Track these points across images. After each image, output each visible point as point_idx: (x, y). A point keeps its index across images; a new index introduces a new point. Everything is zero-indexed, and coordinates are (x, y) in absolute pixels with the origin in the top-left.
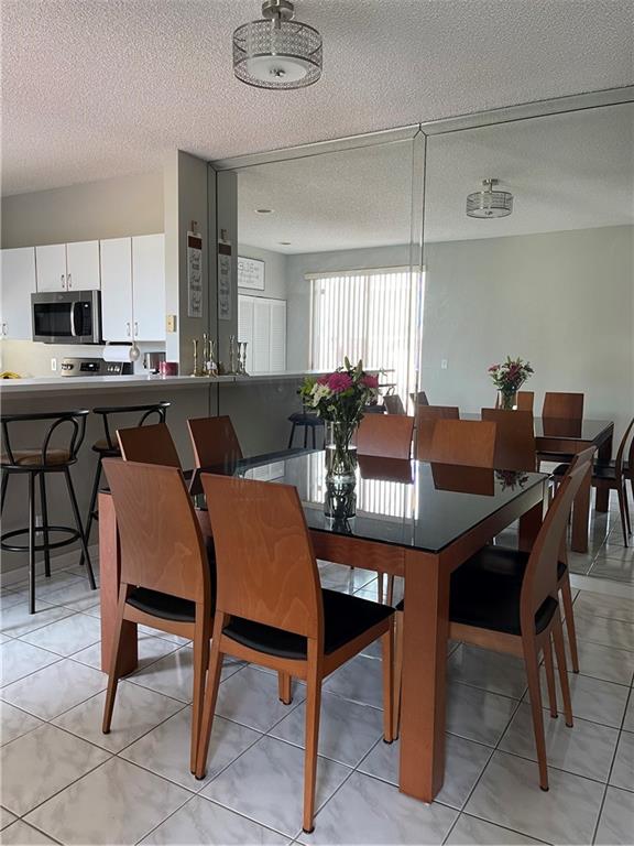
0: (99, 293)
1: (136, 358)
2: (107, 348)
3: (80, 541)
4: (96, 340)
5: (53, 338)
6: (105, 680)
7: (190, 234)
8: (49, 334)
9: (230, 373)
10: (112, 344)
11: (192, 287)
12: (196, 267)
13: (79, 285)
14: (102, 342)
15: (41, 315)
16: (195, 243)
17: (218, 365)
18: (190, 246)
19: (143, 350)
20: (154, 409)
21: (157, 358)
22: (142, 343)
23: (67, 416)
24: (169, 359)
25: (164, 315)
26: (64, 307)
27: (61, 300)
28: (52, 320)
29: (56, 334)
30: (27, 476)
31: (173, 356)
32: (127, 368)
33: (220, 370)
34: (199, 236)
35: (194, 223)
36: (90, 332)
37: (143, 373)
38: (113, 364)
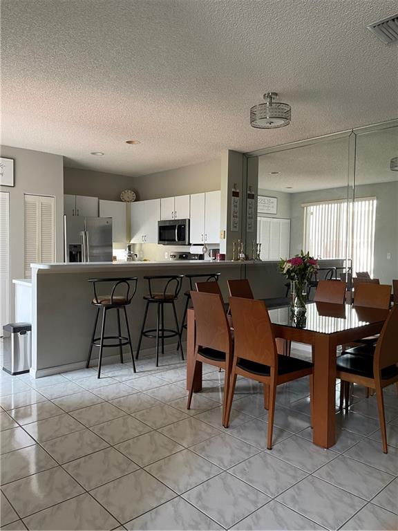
0: (189, 220)
1: (206, 252)
2: (192, 247)
3: (177, 336)
4: (187, 243)
5: (166, 242)
6: (188, 393)
7: (233, 190)
8: (165, 240)
9: (252, 259)
10: (194, 245)
11: (234, 216)
12: (236, 206)
13: (180, 216)
14: (190, 244)
15: (162, 231)
16: (236, 194)
17: (245, 255)
18: (233, 196)
19: (209, 248)
20: (213, 275)
21: (216, 252)
22: (209, 244)
23: (175, 277)
24: (221, 253)
25: (219, 230)
26: (173, 228)
27: (172, 224)
28: (167, 234)
29: (168, 241)
30: (157, 304)
31: (223, 251)
32: (201, 257)
33: (247, 258)
34: (238, 191)
35: (235, 185)
36: (184, 239)
37: (208, 259)
38: (195, 255)
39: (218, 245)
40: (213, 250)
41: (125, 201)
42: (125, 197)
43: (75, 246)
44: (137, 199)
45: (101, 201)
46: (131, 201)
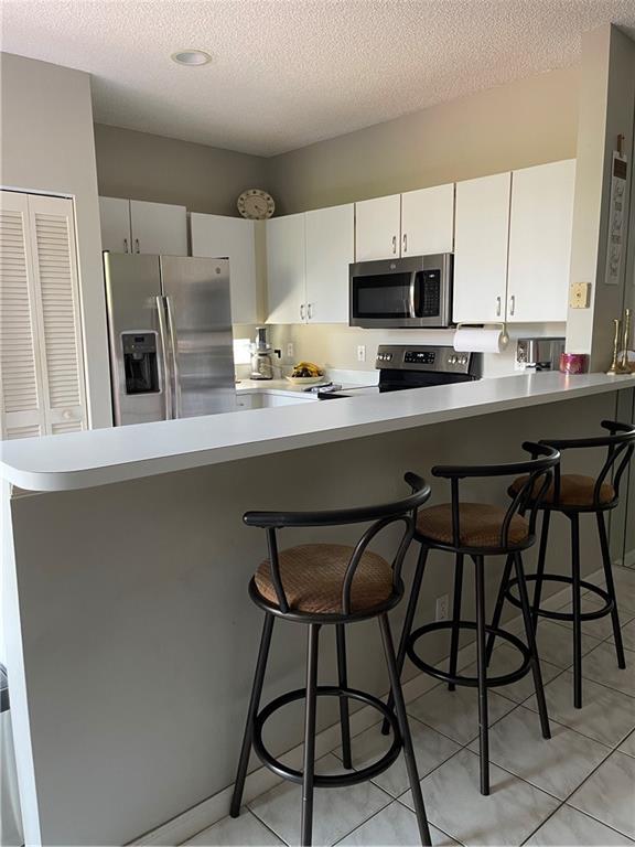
0: (452, 256)
2: (459, 332)
4: (444, 322)
7: (616, 155)
10: (465, 326)
14: (452, 325)
15: (362, 291)
16: (620, 168)
18: (614, 174)
24: (572, 349)
26: (400, 279)
27: (394, 270)
29: (384, 315)
35: (621, 139)
36: (437, 313)
39: (562, 325)
40: (537, 341)
41: (250, 217)
42: (250, 209)
43: (139, 339)
44: (279, 212)
45: (193, 214)
46: (264, 217)
